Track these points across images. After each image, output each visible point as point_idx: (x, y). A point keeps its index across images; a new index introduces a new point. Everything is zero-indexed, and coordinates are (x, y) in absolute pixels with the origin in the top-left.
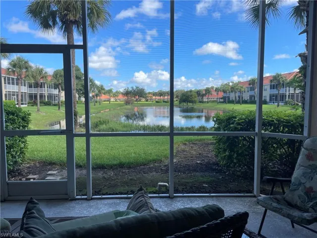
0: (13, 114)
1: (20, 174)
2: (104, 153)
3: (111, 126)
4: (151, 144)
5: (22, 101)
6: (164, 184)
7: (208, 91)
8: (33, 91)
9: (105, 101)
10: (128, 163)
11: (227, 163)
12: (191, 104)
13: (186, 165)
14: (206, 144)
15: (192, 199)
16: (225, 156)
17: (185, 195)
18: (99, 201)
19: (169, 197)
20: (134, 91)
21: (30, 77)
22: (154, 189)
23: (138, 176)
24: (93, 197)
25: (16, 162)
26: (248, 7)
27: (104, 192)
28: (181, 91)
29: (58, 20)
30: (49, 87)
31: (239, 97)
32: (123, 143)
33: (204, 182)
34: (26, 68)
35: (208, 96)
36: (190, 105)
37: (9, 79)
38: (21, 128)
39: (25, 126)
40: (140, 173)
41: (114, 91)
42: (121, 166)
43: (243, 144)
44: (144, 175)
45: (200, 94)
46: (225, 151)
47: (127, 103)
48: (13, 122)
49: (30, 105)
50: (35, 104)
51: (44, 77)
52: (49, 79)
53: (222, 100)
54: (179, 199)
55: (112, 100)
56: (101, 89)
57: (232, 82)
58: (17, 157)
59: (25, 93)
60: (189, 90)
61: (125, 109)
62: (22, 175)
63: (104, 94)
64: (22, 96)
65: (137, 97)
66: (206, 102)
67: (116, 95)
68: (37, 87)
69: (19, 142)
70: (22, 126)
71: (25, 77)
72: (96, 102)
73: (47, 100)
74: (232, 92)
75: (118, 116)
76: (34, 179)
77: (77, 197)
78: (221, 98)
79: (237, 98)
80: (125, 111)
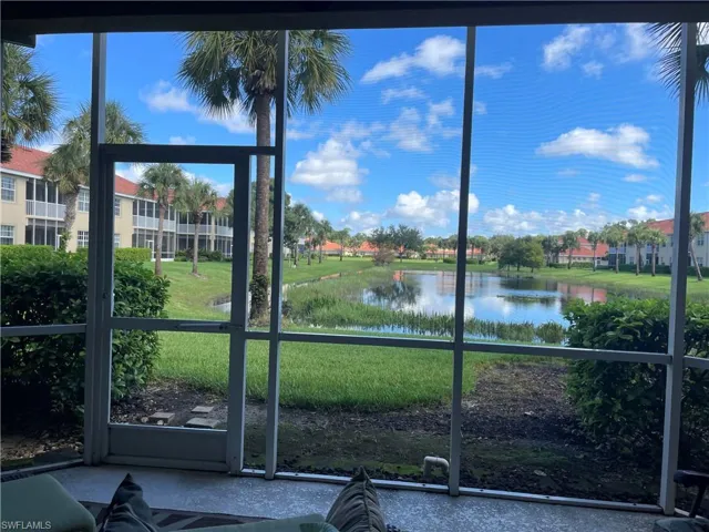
0: (134, 283)
1: (140, 408)
2: (314, 373)
3: (339, 312)
4: (420, 361)
5: (164, 248)
6: (440, 459)
7: (570, 241)
8: (188, 230)
9: (330, 255)
10: (364, 402)
11: (598, 423)
12: (529, 269)
13: (498, 417)
14: (554, 370)
15: (502, 503)
16: (593, 405)
17: (486, 491)
18: (289, 485)
19: (446, 493)
20: (396, 235)
21: (182, 201)
22: (414, 470)
23: (383, 435)
24: (279, 474)
25: (133, 382)
26: (664, 52)
27: (304, 464)
28: (506, 238)
29: (241, 88)
30: (219, 223)
31: (649, 257)
32: (358, 355)
33: (537, 465)
34: (177, 184)
35: (571, 252)
36: (525, 271)
37: (142, 203)
38: (148, 311)
39: (157, 308)
40: (387, 426)
41: (352, 234)
42: (347, 406)
43: (642, 378)
44: (397, 432)
45: (550, 246)
46: (593, 393)
47: (379, 261)
48: (133, 298)
49: (180, 258)
50: (188, 256)
51: (211, 202)
52: (220, 206)
53: (606, 263)
54: (469, 500)
55: (346, 253)
56: (324, 231)
57: (633, 222)
58: (136, 372)
59: (172, 233)
60: (523, 236)
61: (375, 274)
62: (144, 410)
63: (332, 239)
64: (165, 239)
65: (402, 249)
66: (564, 265)
67: (355, 242)
68: (195, 223)
69: (143, 340)
70: (151, 308)
71: (173, 202)
72: (313, 257)
73: (213, 249)
74: (631, 244)
75: (357, 289)
76: (165, 420)
77: (245, 470)
78: (603, 259)
79: (645, 260)
80: (374, 279)
